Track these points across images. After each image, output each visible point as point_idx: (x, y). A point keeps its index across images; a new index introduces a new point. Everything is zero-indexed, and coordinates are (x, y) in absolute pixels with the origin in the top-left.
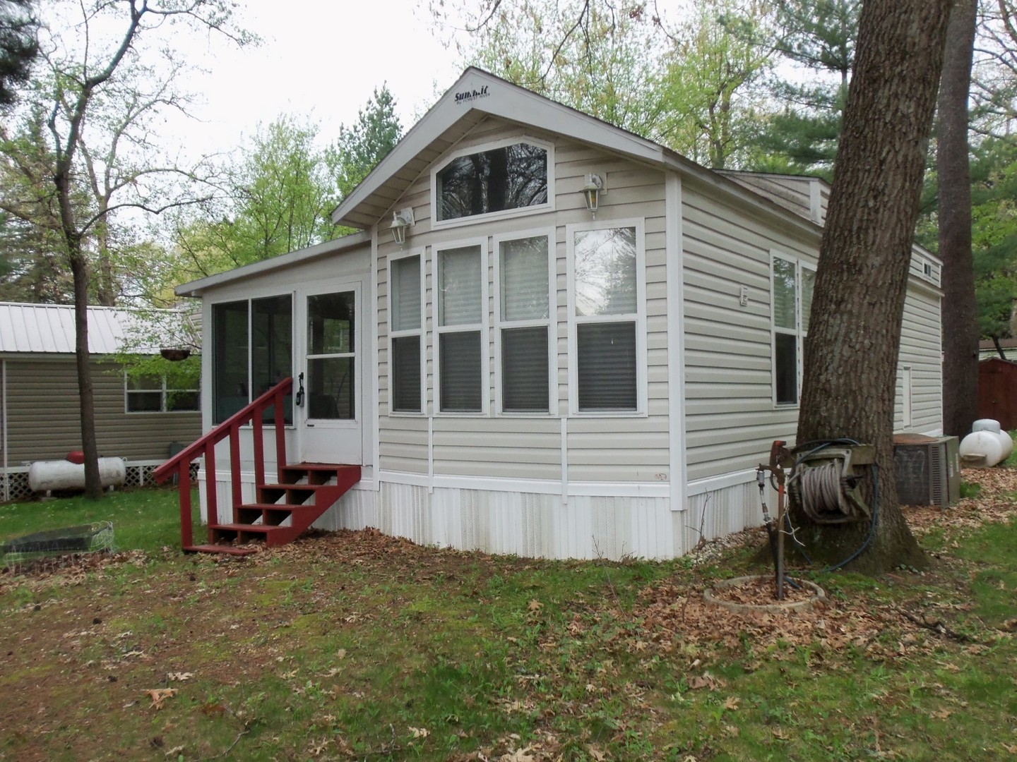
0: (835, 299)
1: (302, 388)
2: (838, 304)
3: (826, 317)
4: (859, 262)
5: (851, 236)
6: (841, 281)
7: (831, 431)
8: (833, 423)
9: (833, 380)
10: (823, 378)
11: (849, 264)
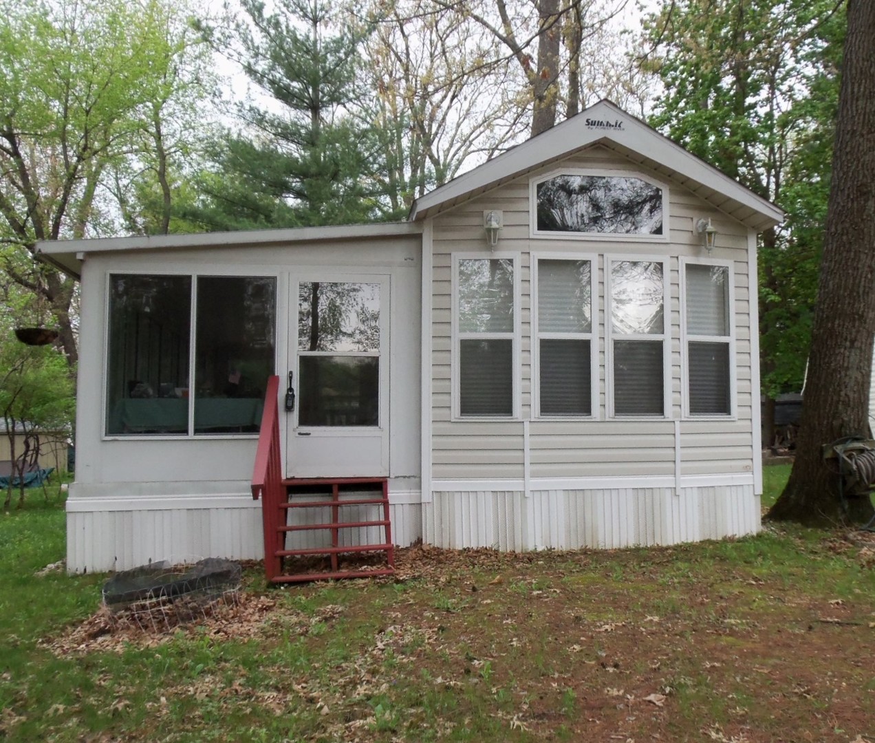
0: (849, 338)
1: (291, 389)
2: (852, 342)
3: (842, 350)
4: (865, 314)
5: (859, 297)
6: (854, 326)
7: (850, 430)
8: (851, 425)
9: (851, 395)
10: (843, 393)
11: (858, 315)
